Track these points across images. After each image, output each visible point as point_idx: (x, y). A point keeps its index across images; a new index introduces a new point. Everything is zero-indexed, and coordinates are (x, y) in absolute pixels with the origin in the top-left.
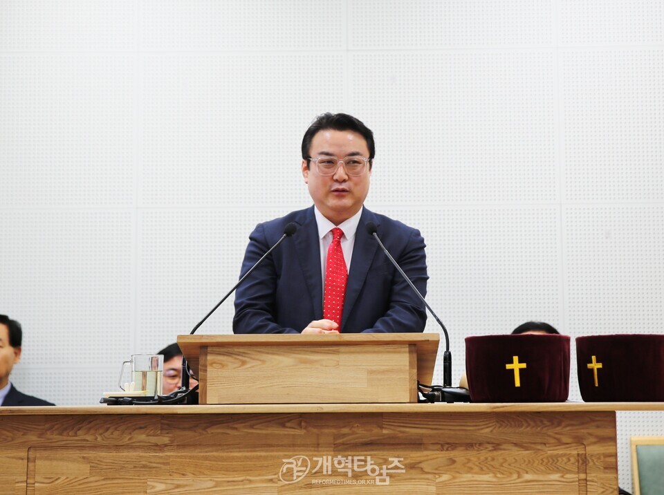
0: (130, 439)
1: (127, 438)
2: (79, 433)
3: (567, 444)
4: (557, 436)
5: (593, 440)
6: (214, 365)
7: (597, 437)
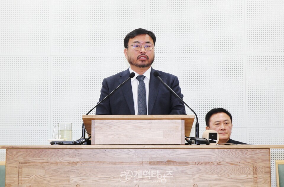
0: (62, 159)
1: (61, 159)
2: (41, 156)
3: (249, 162)
4: (245, 159)
5: (260, 161)
6: (98, 128)
7: (262, 159)
